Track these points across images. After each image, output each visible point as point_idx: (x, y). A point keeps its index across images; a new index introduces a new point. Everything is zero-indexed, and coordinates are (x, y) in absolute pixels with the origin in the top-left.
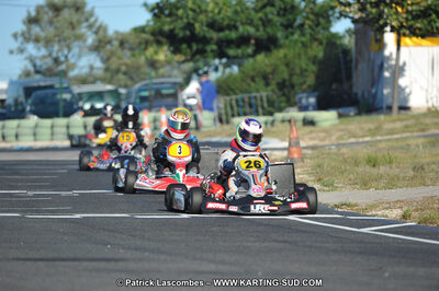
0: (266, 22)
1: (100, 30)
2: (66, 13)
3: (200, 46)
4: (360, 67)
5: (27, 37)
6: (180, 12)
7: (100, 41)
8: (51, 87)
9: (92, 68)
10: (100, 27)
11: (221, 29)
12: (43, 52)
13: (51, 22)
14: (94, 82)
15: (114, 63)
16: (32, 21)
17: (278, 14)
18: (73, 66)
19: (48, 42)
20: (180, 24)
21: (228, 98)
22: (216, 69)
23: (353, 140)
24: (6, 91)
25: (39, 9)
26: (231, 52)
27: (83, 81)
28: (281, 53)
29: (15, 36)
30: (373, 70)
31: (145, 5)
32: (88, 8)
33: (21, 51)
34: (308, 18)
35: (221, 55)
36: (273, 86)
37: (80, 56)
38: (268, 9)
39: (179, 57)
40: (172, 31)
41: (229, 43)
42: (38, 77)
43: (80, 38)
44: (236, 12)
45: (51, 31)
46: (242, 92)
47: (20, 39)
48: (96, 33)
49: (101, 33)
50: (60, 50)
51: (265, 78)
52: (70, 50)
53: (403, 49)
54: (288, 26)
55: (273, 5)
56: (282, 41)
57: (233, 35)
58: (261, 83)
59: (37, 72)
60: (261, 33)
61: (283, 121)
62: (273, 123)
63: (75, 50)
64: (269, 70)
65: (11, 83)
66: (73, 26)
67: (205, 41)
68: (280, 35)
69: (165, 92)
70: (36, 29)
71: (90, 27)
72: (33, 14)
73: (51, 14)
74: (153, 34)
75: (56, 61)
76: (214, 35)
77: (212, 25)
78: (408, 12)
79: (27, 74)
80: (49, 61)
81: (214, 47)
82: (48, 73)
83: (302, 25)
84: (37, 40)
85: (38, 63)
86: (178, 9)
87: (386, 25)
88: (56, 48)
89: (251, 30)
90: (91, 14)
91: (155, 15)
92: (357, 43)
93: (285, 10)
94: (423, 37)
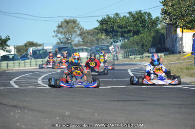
0: (136, 25)
1: (81, 29)
2: (70, 24)
3: (116, 34)
4: (168, 39)
5: (58, 32)
6: (109, 23)
7: (81, 33)
8: (67, 47)
9: (79, 41)
10: (81, 28)
11: (122, 28)
12: (63, 36)
13: (66, 27)
14: (80, 46)
15: (86, 40)
16: (59, 27)
17: (140, 23)
18: (73, 41)
19: (65, 33)
20: (109, 26)
21: (125, 50)
22: (120, 41)
23: (173, 62)
24: (52, 49)
25: (62, 23)
26: (125, 35)
27: (76, 46)
28: (142, 35)
29: (54, 31)
30: (173, 40)
31: (98, 21)
32: (78, 22)
33: (56, 36)
34: (150, 24)
35: (122, 36)
36: (140, 46)
37: (75, 38)
38: (137, 21)
39: (108, 37)
40: (106, 29)
41: (125, 32)
42: (62, 44)
43: (75, 32)
44: (127, 23)
45: (66, 30)
46: (130, 48)
47: (56, 32)
48: (80, 30)
49: (82, 30)
50: (69, 36)
51: (137, 43)
52: (72, 35)
53: (184, 33)
54: (143, 26)
55: (139, 20)
56: (142, 32)
57: (126, 30)
58: (136, 45)
59: (61, 43)
60: (135, 29)
61: (146, 57)
62: (143, 57)
63: (74, 36)
64: (138, 41)
65: (53, 46)
66: (73, 28)
67: (117, 32)
68: (141, 29)
69: (104, 48)
70: (61, 29)
71: (78, 28)
72: (60, 24)
73: (65, 24)
74: (100, 30)
75: (67, 39)
76: (120, 30)
77: (119, 27)
78: (185, 21)
79: (58, 44)
80: (65, 40)
81: (120, 34)
82: (65, 43)
83: (148, 26)
84: (61, 33)
85: (62, 40)
86: (108, 22)
87: (178, 25)
88: (68, 35)
89: (132, 28)
90: (79, 24)
91: (101, 24)
92: (166, 32)
93: (142, 21)
94: (190, 29)
